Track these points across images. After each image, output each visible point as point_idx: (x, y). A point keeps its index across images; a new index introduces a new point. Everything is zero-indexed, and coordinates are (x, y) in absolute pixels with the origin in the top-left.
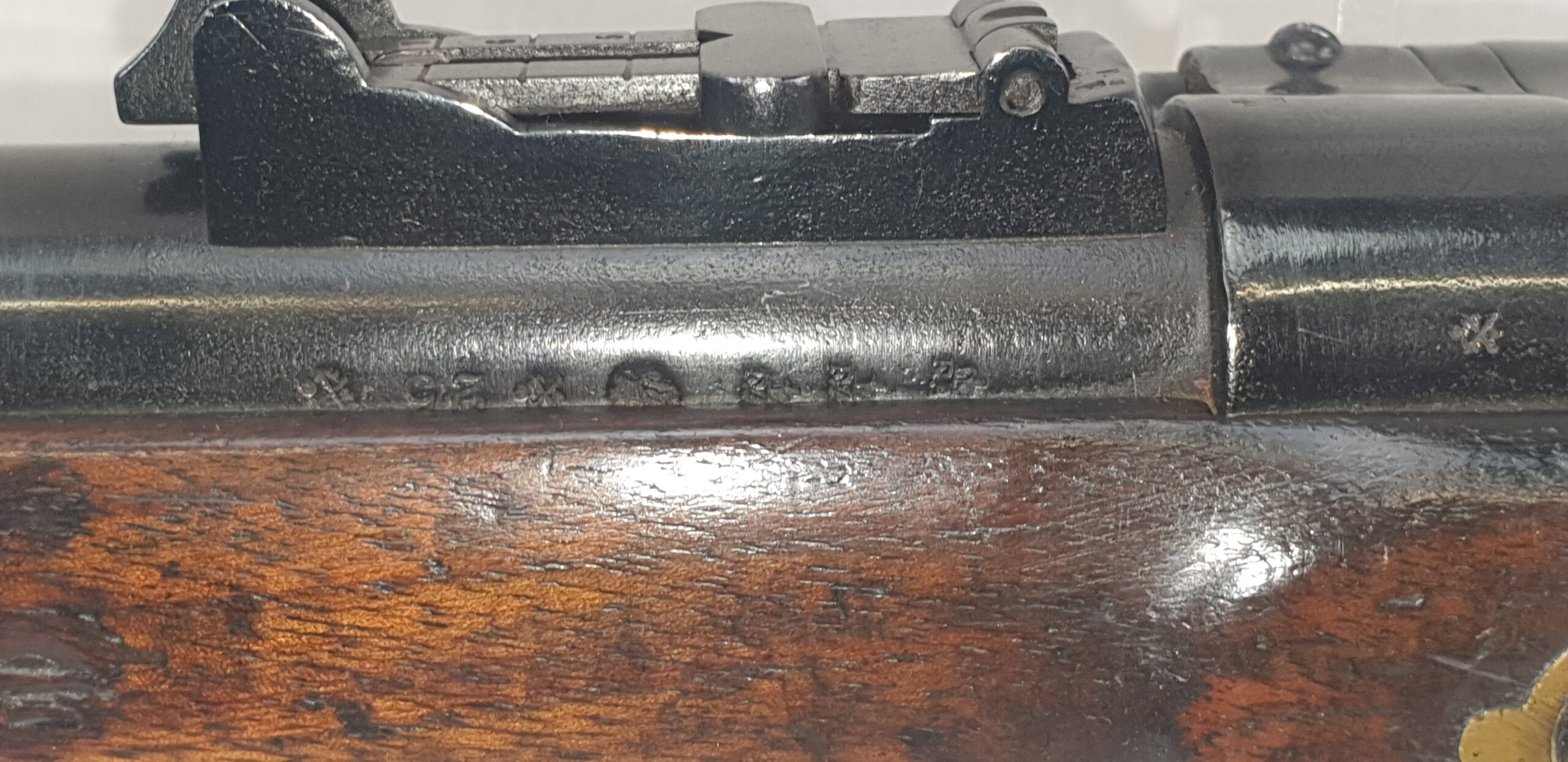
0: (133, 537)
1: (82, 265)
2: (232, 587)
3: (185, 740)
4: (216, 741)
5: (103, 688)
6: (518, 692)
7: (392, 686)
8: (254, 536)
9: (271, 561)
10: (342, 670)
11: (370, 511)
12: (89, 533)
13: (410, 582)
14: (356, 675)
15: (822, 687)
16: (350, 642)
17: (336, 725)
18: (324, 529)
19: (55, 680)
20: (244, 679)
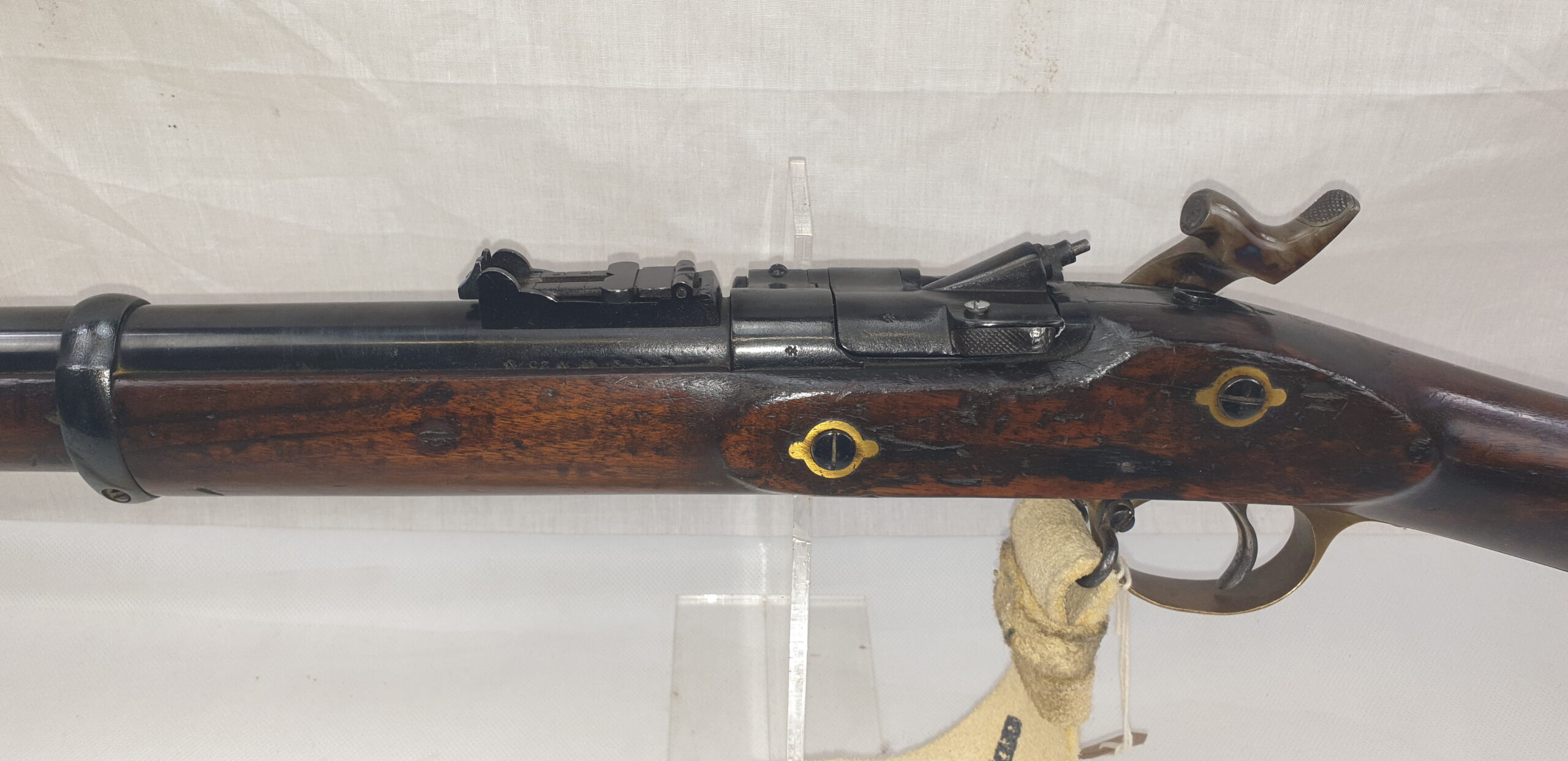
0: (464, 400)
1: (450, 333)
2: (488, 412)
3: (478, 449)
4: (485, 450)
5: (456, 436)
6: (558, 438)
7: (528, 437)
8: (493, 400)
9: (497, 406)
10: (515, 432)
11: (521, 394)
12: (453, 399)
13: (532, 411)
14: (518, 434)
15: (634, 437)
16: (516, 426)
17: (513, 446)
18: (510, 398)
19: (445, 435)
20: (491, 434)
